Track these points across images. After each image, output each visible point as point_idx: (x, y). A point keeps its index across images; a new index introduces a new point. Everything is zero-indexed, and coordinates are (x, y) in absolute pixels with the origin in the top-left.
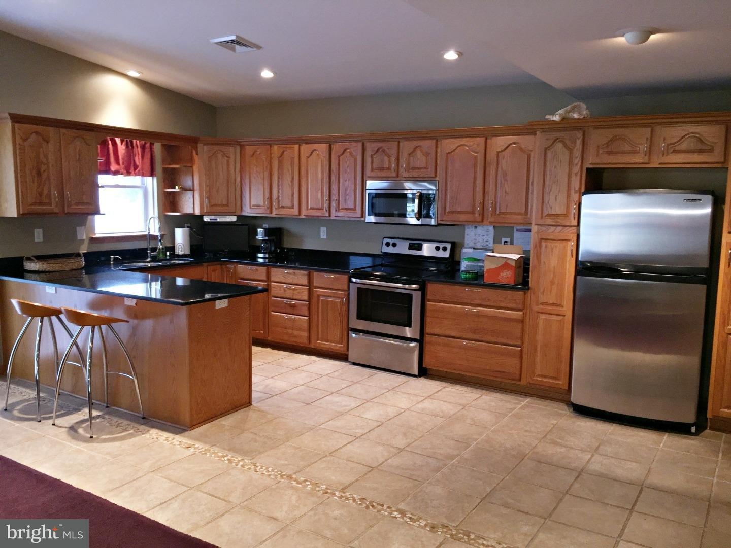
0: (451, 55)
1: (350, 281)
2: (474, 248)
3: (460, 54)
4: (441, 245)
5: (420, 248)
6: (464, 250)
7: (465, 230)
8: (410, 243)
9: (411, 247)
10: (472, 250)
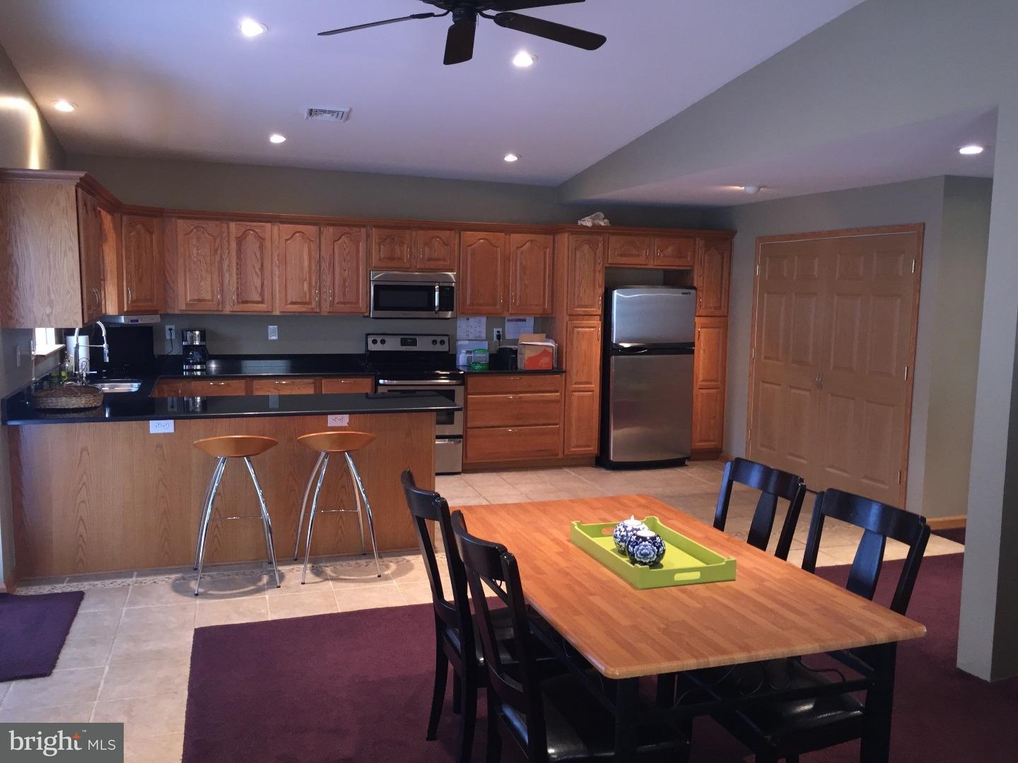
0: (511, 158)
1: (377, 384)
2: (469, 340)
3: (519, 156)
4: (439, 339)
5: (414, 343)
6: (460, 343)
7: (456, 323)
8: (402, 339)
9: (404, 343)
10: (467, 342)
